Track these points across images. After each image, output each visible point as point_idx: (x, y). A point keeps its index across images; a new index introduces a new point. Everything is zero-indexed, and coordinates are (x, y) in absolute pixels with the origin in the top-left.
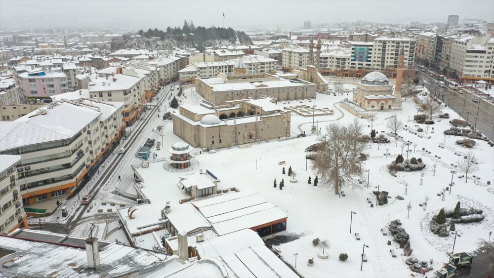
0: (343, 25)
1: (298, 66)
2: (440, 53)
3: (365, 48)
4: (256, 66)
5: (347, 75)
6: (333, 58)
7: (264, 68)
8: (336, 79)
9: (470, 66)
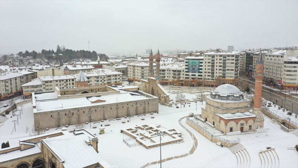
0: (169, 52)
1: (141, 77)
2: (251, 66)
3: (197, 61)
4: (103, 78)
5: (182, 85)
6: (170, 70)
7: (111, 80)
8: (174, 88)
9: (290, 75)
